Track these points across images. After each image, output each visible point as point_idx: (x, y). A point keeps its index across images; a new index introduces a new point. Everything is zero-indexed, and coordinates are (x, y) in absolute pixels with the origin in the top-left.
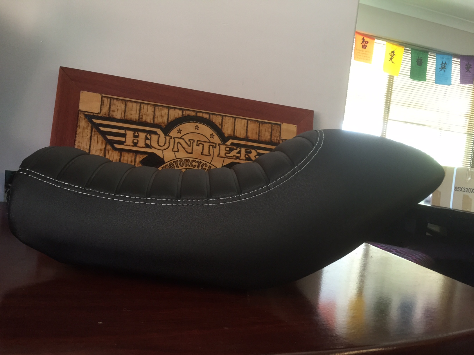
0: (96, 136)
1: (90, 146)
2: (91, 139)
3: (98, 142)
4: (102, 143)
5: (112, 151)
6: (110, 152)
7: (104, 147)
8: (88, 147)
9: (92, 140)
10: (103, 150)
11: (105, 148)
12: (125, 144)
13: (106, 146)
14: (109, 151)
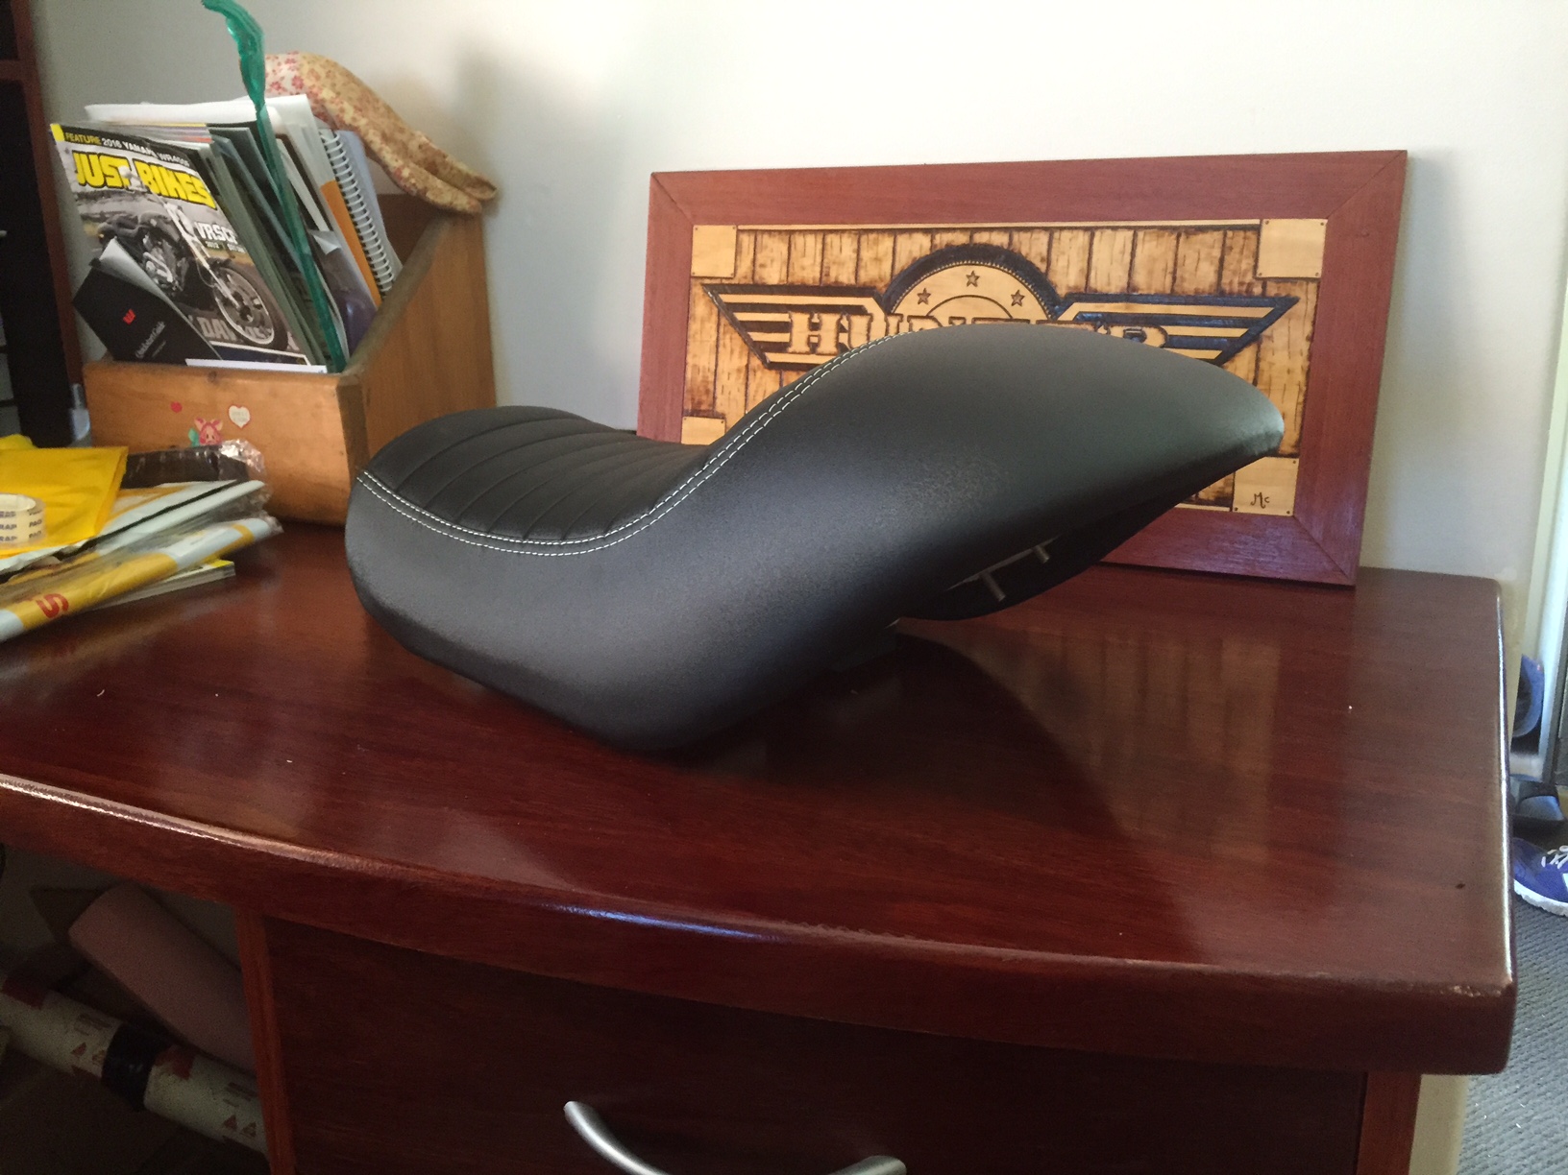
0: (728, 336)
1: (716, 365)
2: (717, 347)
3: (732, 352)
4: (741, 353)
5: (763, 372)
6: (759, 374)
7: (745, 363)
8: (713, 368)
9: (721, 349)
10: (744, 370)
11: (747, 366)
12: (790, 350)
13: (748, 361)
14: (755, 371)
